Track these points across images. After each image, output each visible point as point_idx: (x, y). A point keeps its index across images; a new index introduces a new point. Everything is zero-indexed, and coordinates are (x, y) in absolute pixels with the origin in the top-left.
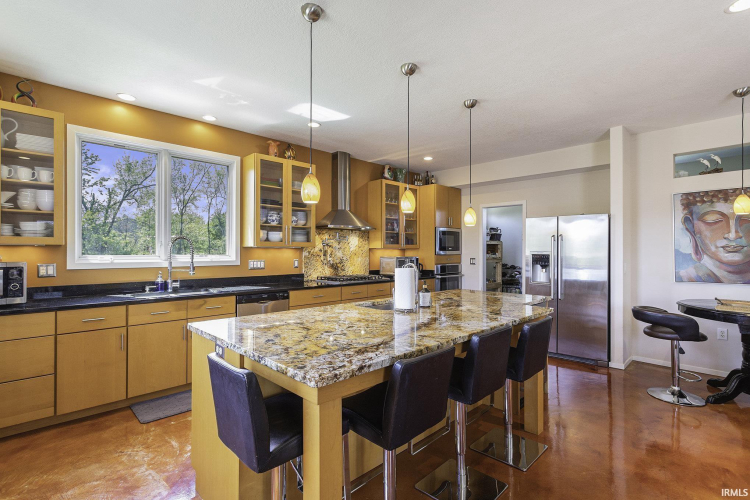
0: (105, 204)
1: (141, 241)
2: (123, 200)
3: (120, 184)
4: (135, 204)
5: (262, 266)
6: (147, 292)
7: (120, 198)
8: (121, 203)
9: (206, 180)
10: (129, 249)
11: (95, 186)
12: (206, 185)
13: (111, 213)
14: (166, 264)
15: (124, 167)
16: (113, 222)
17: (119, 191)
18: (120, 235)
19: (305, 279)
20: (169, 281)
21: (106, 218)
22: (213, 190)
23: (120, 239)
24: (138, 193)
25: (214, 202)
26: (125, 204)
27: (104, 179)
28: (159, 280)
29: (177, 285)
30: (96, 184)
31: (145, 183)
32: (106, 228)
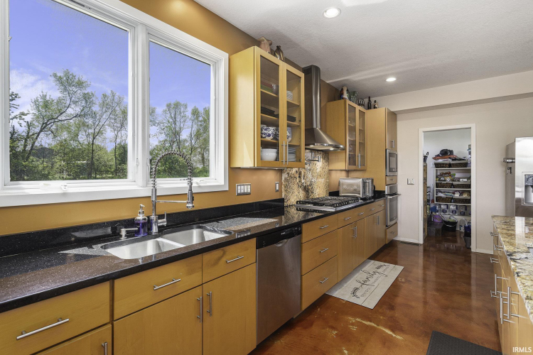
0: (24, 134)
1: (57, 165)
2: (41, 131)
3: (38, 117)
4: (51, 136)
5: (249, 191)
6: (123, 238)
7: (37, 130)
8: (39, 134)
9: (113, 117)
10: (46, 173)
11: (15, 120)
12: (113, 121)
13: (30, 142)
14: (146, 192)
15: (41, 104)
16: (31, 149)
17: (36, 124)
18: (37, 161)
19: (285, 204)
20: (153, 217)
21: (25, 146)
22: (119, 125)
23: (39, 164)
24: (54, 127)
25: (119, 135)
26: (42, 135)
27: (23, 114)
28: (140, 217)
29: (163, 222)
30: (15, 117)
31: (60, 118)
32: (25, 155)
